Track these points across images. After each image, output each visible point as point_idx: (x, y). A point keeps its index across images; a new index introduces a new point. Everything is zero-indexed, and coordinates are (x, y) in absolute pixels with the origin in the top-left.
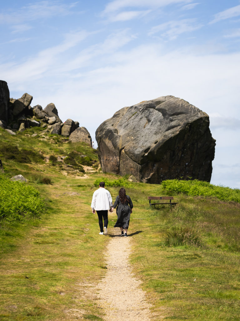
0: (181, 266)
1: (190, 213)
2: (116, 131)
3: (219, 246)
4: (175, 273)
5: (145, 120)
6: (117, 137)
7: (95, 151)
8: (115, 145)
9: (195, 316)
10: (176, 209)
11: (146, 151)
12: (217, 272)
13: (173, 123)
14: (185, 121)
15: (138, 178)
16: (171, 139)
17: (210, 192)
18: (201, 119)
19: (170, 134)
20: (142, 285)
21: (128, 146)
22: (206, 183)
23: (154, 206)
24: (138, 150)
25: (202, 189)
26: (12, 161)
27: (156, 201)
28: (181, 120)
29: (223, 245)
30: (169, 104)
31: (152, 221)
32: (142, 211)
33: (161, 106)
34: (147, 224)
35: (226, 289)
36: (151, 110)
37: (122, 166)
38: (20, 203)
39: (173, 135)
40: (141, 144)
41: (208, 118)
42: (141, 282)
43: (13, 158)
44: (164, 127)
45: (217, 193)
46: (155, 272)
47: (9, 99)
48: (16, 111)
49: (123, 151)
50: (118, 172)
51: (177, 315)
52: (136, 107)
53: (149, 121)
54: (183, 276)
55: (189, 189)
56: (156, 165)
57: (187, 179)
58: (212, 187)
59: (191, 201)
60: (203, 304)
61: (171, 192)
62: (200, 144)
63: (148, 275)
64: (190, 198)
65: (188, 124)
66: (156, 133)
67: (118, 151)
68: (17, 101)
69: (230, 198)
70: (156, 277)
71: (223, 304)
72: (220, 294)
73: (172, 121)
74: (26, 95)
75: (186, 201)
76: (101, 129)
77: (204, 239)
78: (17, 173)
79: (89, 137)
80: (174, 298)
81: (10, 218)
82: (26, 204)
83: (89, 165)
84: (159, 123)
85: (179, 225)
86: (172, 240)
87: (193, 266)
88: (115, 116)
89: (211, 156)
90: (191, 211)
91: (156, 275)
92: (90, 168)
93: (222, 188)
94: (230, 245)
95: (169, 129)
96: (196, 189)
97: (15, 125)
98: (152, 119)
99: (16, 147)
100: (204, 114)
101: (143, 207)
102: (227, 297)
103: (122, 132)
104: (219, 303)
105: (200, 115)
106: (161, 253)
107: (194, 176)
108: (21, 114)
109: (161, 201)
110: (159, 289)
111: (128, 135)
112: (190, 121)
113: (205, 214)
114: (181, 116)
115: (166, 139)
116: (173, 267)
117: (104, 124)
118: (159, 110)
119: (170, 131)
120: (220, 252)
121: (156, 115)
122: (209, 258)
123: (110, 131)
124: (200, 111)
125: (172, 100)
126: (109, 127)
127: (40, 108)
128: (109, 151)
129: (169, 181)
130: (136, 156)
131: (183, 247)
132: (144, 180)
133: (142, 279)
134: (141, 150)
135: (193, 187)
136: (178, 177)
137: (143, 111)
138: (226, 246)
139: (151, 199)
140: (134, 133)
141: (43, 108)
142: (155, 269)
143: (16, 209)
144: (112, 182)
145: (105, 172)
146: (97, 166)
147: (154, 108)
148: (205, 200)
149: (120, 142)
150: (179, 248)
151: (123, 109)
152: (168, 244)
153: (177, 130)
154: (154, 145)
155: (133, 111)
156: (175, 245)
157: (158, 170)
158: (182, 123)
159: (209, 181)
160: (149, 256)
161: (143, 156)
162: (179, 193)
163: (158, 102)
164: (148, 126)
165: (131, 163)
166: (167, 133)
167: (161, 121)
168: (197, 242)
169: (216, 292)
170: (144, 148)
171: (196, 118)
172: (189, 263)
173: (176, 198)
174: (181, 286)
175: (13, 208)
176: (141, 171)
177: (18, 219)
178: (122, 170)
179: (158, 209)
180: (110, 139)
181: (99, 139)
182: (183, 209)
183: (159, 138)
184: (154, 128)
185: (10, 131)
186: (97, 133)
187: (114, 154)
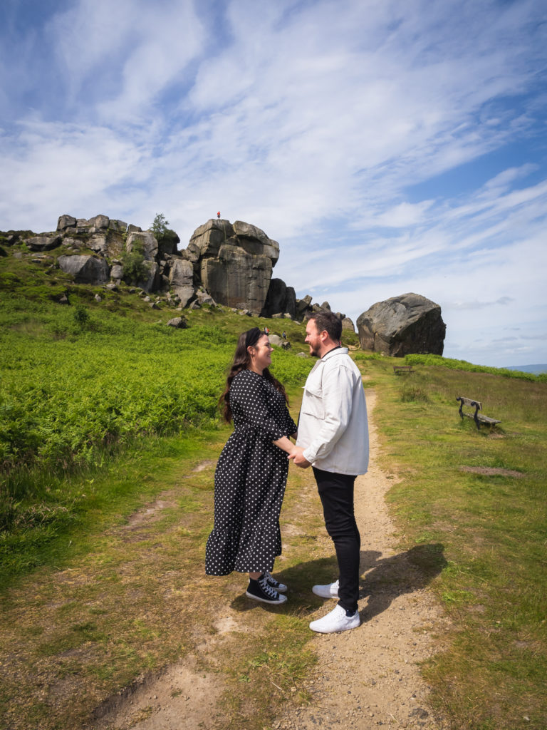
0: (410, 416)
1: (424, 378)
2: (371, 320)
3: (443, 402)
4: (404, 421)
5: (392, 311)
6: (372, 324)
7: (357, 335)
8: (370, 330)
9: (411, 453)
10: (413, 375)
11: (393, 334)
12: (436, 421)
13: (413, 313)
14: (423, 311)
15: (388, 353)
16: (412, 325)
17: (441, 363)
18: (435, 309)
19: (411, 321)
20: (377, 430)
21: (380, 331)
22: (439, 356)
23: (398, 373)
24: (388, 334)
25: (435, 360)
26: (297, 343)
27: (399, 369)
28: (420, 310)
29: (445, 401)
30: (411, 299)
31: (394, 384)
32: (388, 377)
33: (404, 300)
34: (390, 386)
35: (440, 434)
36: (397, 303)
37: (375, 345)
38: (299, 372)
39: (413, 322)
40: (389, 329)
41: (440, 308)
42: (377, 428)
43: (298, 341)
44: (407, 316)
45: (447, 363)
46: (389, 421)
47: (295, 300)
48: (301, 308)
49: (377, 334)
50: (373, 349)
51: (397, 452)
52: (386, 302)
53: (396, 312)
54: (410, 424)
55: (426, 360)
56: (401, 344)
57: (425, 354)
58: (443, 359)
59: (427, 370)
60: (419, 445)
61: (412, 363)
62: (434, 328)
63: (383, 423)
64: (426, 367)
65: (424, 313)
66: (401, 321)
67: (372, 334)
68: (301, 301)
69: (456, 367)
70: (388, 425)
71: (435, 445)
72: (435, 438)
73: (412, 311)
74: (307, 296)
75: (422, 369)
76: (360, 319)
77: (431, 397)
78: (301, 350)
79: (353, 325)
80: (398, 440)
81: (290, 382)
82: (303, 373)
83: (353, 344)
84: (402, 313)
85: (414, 386)
86: (406, 397)
87: (419, 416)
88: (371, 309)
89: (443, 336)
90: (424, 377)
91: (389, 423)
92: (353, 347)
93: (451, 360)
94: (450, 401)
95: (410, 317)
96: (430, 360)
97: (300, 318)
98: (398, 311)
99: (301, 333)
100: (437, 305)
101: (390, 374)
102: (439, 440)
103: (375, 320)
104: (432, 445)
105: (434, 307)
106: (396, 407)
107: (430, 351)
108: (304, 310)
109: (403, 370)
110: (388, 433)
111: (380, 322)
112: (427, 310)
113: (435, 379)
114: (419, 308)
115: (409, 324)
116: (403, 417)
117: (363, 315)
118: (403, 303)
119: (411, 319)
120: (442, 406)
121: (401, 307)
122: (432, 411)
123: (367, 320)
124: (433, 303)
125: (412, 296)
126: (367, 317)
127: (318, 305)
128: (366, 335)
129: (410, 355)
130: (386, 337)
131: (415, 402)
132: (393, 355)
133: (378, 426)
134: (390, 333)
135: (428, 359)
136: (417, 352)
137: (391, 304)
138: (448, 402)
139: (395, 368)
140: (385, 321)
141: (320, 305)
142: (389, 418)
143: (296, 376)
144: (368, 356)
145: (364, 350)
146: (358, 345)
147: (399, 302)
148: (437, 369)
149: (374, 328)
150: (411, 404)
151: (376, 304)
152: (403, 400)
153: (417, 318)
154: (399, 329)
155: (384, 305)
156: (408, 401)
157: (402, 348)
158: (420, 313)
159: (441, 354)
160: (387, 409)
161: (391, 337)
162: (418, 363)
163: (402, 298)
164: (395, 316)
165: (383, 343)
166: (409, 320)
167: (404, 312)
168: (425, 399)
169: (432, 436)
170: (392, 332)
171: (431, 309)
172: (416, 414)
173: (414, 368)
174: (405, 431)
175: (293, 375)
176: (390, 348)
177: (296, 383)
178: (376, 348)
179: (400, 375)
180: (367, 325)
181: (359, 326)
182: (419, 375)
183: (403, 324)
184: (399, 317)
185: (297, 322)
186: (357, 321)
187: (370, 336)
